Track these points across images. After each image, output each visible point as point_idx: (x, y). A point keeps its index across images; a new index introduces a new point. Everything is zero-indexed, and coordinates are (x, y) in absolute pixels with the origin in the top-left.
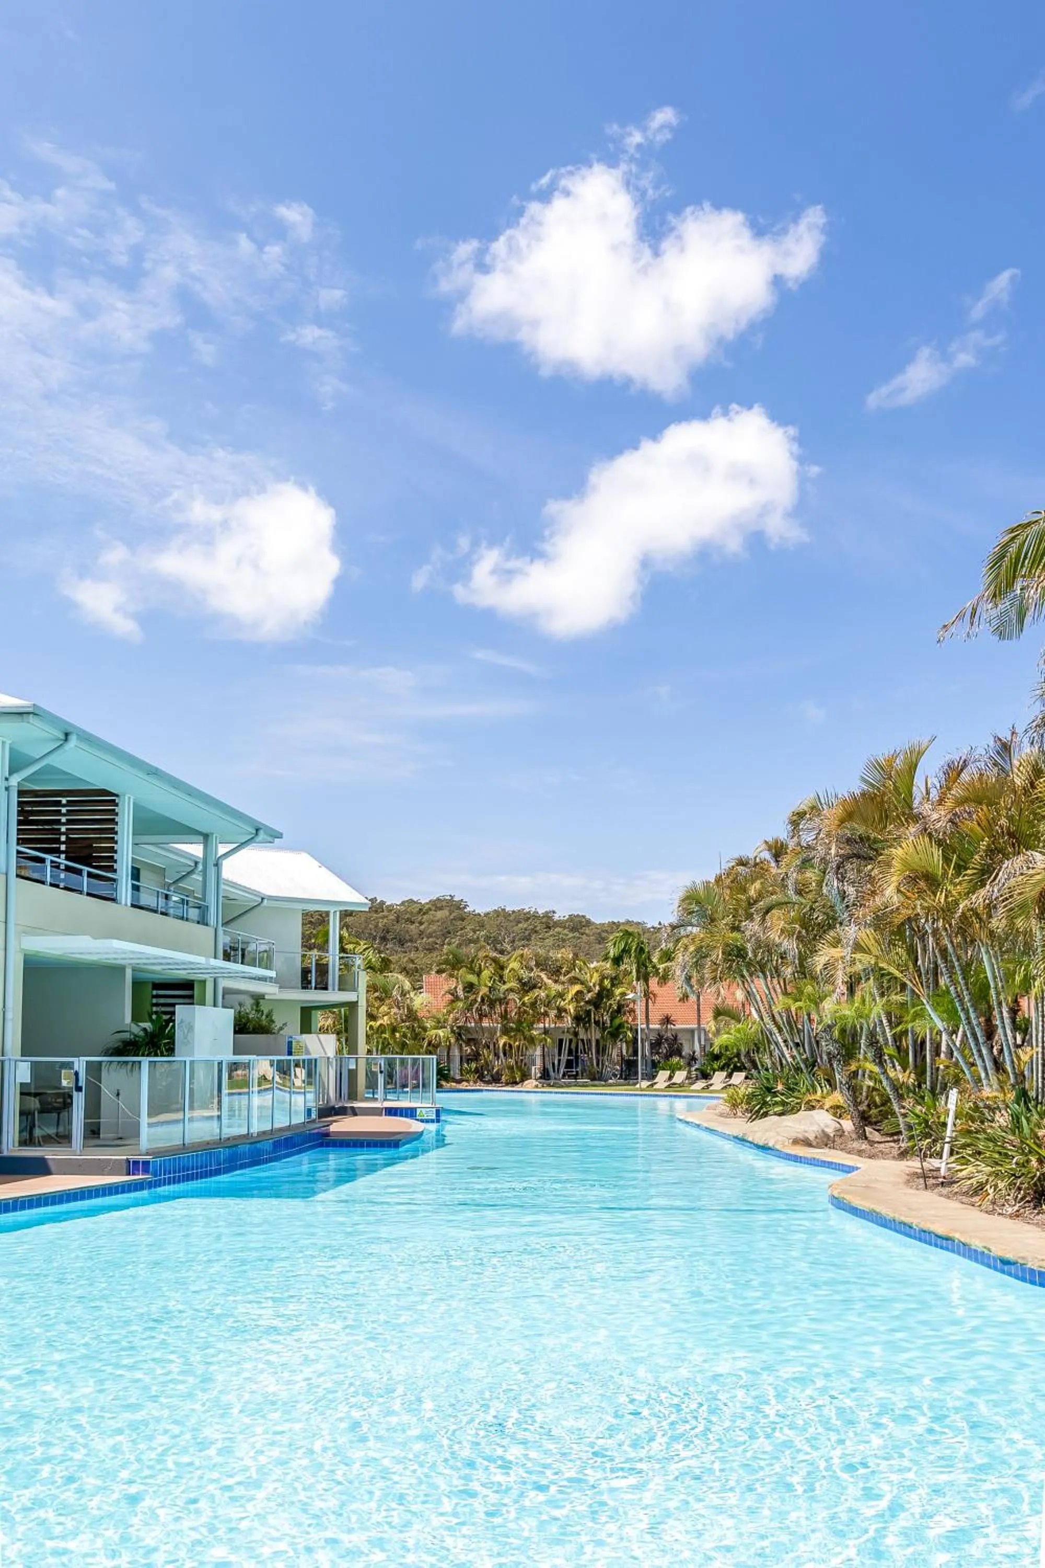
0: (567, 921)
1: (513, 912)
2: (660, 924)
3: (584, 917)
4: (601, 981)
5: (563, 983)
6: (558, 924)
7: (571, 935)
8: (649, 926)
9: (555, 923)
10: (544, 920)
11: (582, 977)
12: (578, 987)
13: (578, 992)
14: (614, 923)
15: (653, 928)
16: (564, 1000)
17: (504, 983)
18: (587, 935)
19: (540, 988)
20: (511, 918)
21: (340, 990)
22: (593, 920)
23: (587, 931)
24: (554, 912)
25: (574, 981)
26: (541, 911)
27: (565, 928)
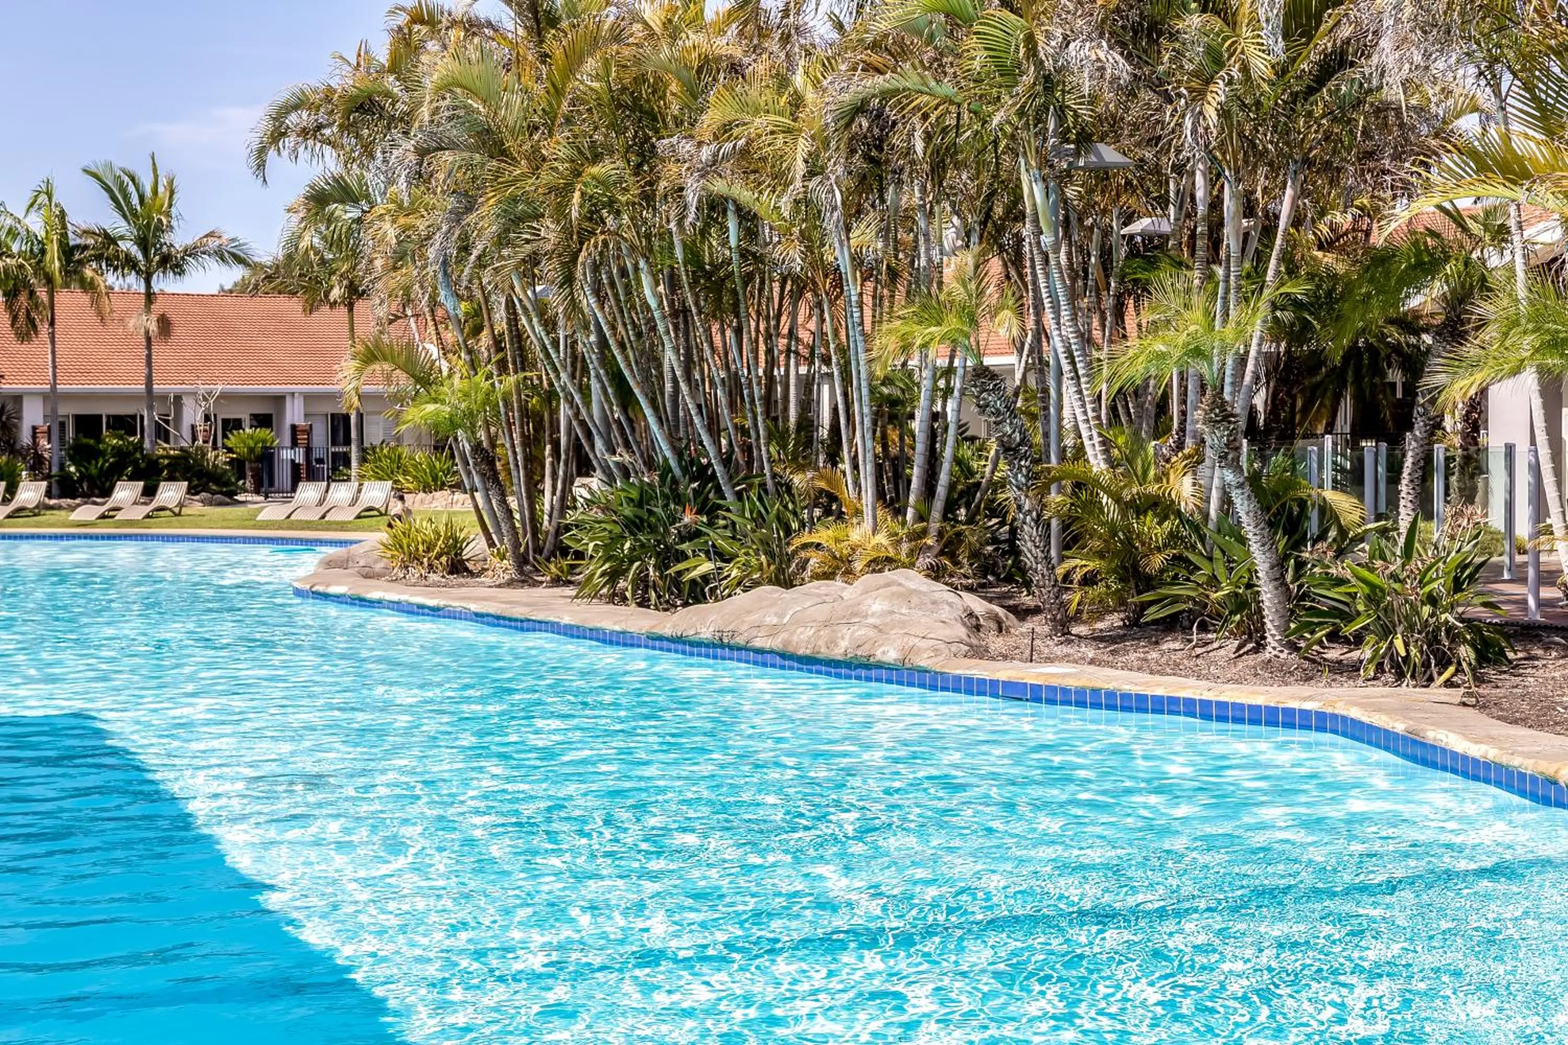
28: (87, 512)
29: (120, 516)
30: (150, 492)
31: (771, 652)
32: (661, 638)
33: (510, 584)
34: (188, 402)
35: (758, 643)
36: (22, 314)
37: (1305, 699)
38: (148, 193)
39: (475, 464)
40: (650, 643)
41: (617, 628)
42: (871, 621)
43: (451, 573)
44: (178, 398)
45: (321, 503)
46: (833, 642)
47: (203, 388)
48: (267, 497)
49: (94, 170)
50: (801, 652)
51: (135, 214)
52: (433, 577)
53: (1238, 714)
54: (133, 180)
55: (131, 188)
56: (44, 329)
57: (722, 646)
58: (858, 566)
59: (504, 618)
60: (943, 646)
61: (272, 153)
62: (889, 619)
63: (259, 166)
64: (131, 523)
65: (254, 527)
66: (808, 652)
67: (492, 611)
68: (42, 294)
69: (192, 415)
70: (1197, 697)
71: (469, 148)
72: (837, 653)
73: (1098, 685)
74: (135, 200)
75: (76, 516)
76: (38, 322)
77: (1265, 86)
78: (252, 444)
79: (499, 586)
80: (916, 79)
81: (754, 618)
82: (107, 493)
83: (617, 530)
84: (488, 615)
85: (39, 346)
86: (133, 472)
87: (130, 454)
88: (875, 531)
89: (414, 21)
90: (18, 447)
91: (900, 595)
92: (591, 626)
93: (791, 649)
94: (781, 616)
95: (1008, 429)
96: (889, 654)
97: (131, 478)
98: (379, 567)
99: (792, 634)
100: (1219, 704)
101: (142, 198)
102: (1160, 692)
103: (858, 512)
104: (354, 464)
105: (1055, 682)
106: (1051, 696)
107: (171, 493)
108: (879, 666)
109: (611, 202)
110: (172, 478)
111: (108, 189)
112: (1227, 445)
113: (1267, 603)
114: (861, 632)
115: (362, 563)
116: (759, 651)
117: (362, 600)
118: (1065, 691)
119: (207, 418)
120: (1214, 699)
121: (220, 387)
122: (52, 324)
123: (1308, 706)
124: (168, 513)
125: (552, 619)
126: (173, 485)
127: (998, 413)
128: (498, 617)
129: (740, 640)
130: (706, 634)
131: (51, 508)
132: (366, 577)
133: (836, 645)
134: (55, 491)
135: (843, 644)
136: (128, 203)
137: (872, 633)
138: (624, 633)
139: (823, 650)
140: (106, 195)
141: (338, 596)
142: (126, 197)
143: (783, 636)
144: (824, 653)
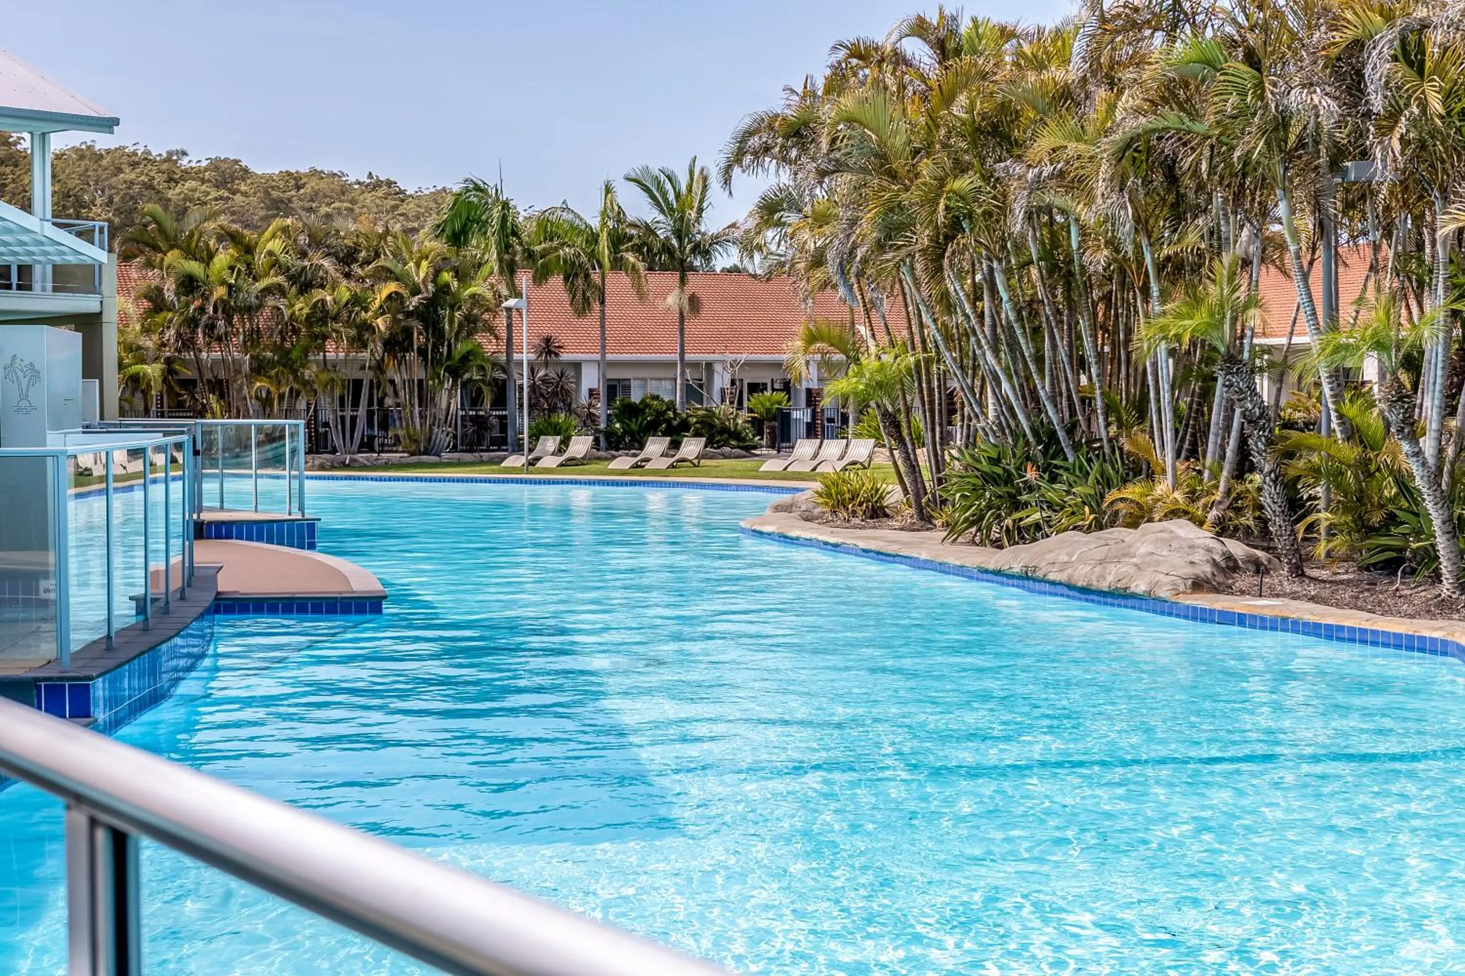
0: (206, 169)
1: (108, 152)
2: (370, 175)
3: (237, 162)
4: (437, 272)
5: (362, 279)
6: (187, 174)
7: (214, 194)
8: (352, 179)
9: (186, 171)
10: (165, 166)
11: (398, 268)
12: (392, 287)
13: (389, 297)
14: (289, 174)
15: (359, 183)
16: (366, 310)
17: (255, 279)
18: (245, 194)
19: (322, 287)
20: (104, 162)
21: (55, 289)
22: (252, 169)
23: (243, 188)
24: (184, 153)
25: (388, 275)
26: (158, 150)
27: (203, 181)
28: (623, 462)
29: (648, 466)
30: (675, 445)
31: (1060, 584)
32: (986, 571)
33: (911, 529)
34: (718, 368)
35: (1051, 577)
36: (579, 295)
37: (1436, 630)
38: (684, 189)
39: (885, 427)
40: (980, 575)
41: (958, 563)
42: (1135, 560)
43: (872, 518)
44: (709, 365)
45: (815, 457)
46: (1103, 577)
47: (730, 357)
48: (779, 451)
49: (633, 176)
50: (1079, 584)
51: (671, 209)
52: (856, 521)
53: (1386, 640)
54: (668, 177)
55: (668, 186)
56: (596, 306)
57: (1028, 578)
58: (1157, 517)
59: (882, 554)
60: (1181, 581)
61: (737, 171)
62: (1148, 559)
63: (726, 180)
64: (655, 472)
65: (755, 478)
66: (1085, 584)
67: (873, 548)
68: (596, 277)
69: (721, 380)
70: (1357, 626)
71: (864, 170)
72: (1104, 586)
73: (1287, 614)
74: (671, 196)
75: (613, 465)
76: (591, 300)
77: (1438, 122)
78: (768, 404)
79: (902, 529)
80: (1176, 120)
81: (1050, 557)
82: (642, 447)
83: (979, 482)
84: (871, 551)
85: (592, 321)
86: (666, 429)
87: (664, 413)
88: (1175, 488)
89: (852, 56)
90: (574, 406)
91: (1164, 540)
92: (939, 560)
93: (1073, 582)
94: (1071, 555)
95: (1250, 406)
96: (1140, 586)
97: (665, 434)
98: (817, 511)
99: (1074, 571)
100: (1372, 631)
101: (678, 196)
102: (1330, 621)
103: (1164, 471)
104: (851, 424)
105: (1256, 612)
106: (1252, 623)
107: (692, 447)
108: (1134, 596)
109: (970, 216)
110: (697, 434)
111: (647, 190)
112: (1403, 421)
113: (1442, 552)
114: (1124, 569)
115: (803, 508)
116: (1053, 583)
117: (786, 537)
118: (1263, 619)
119: (733, 383)
120: (1369, 627)
121: (744, 356)
122: (602, 302)
123: (1436, 635)
124: (688, 464)
125: (915, 555)
126: (694, 440)
127: (1241, 391)
128: (878, 553)
129: (1039, 574)
130: (1017, 569)
131: (599, 458)
132: (807, 519)
133: (1105, 579)
134: (603, 443)
135: (1110, 578)
136: (666, 200)
137: (1132, 570)
138: (962, 567)
139: (1095, 583)
140: (645, 194)
141: (769, 534)
142: (664, 195)
143: (1069, 571)
144: (1095, 585)
